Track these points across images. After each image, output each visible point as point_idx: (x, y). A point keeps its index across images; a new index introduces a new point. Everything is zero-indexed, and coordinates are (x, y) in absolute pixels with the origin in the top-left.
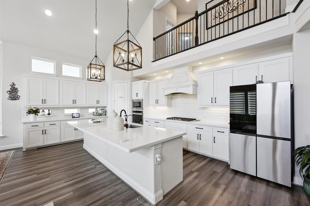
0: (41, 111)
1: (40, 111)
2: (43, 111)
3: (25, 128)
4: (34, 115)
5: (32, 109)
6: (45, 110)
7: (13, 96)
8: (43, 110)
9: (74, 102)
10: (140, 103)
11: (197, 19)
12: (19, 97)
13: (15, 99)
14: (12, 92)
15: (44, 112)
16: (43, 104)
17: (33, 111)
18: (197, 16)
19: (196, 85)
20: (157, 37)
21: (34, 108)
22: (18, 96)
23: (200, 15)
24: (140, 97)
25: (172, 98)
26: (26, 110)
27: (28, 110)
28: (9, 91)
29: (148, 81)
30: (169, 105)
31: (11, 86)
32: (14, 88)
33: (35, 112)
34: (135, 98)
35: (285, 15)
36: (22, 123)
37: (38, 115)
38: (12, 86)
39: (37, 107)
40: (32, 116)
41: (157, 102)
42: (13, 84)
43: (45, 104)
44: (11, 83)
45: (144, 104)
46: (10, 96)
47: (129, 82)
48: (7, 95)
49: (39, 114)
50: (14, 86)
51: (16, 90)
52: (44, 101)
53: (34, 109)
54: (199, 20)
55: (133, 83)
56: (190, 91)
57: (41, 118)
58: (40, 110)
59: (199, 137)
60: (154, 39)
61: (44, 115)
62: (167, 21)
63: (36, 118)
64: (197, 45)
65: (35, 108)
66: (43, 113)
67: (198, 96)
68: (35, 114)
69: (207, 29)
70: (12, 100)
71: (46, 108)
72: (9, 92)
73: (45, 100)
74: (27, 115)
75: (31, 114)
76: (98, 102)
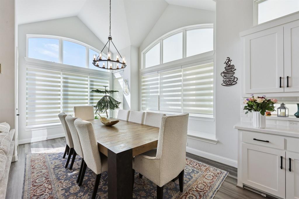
0: (277, 106)
1: (274, 105)
2: (283, 107)
3: (241, 140)
4: (258, 113)
5: (255, 101)
6: (286, 106)
7: (228, 80)
8: (283, 104)
12: (236, 80)
13: (231, 85)
14: (227, 73)
15: (285, 108)
16: (281, 90)
17: (258, 104)
21: (259, 97)
22: (235, 78)
26: (244, 103)
27: (247, 102)
28: (224, 72)
31: (225, 64)
32: (229, 66)
33: (261, 108)
36: (236, 128)
37: (269, 114)
38: (227, 64)
39: (268, 97)
40: (255, 115)
42: (228, 60)
43: (287, 89)
44: (225, 59)
46: (225, 80)
49: (272, 113)
50: (229, 62)
51: (232, 68)
52: (285, 82)
53: (259, 101)
57: (278, 122)
58: (273, 103)
61: (285, 116)
63: (263, 122)
65: (263, 98)
66: (283, 111)
68: (263, 113)
70: (227, 85)
71: (291, 100)
72: (223, 75)
73: (288, 77)
74: (247, 113)
75: (252, 111)
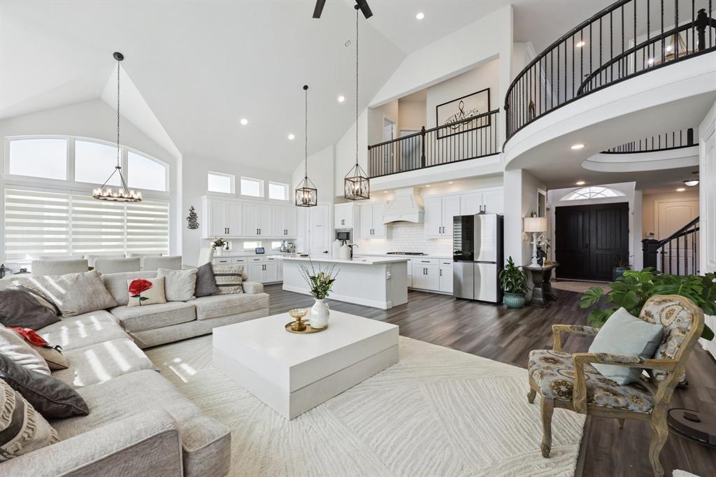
7: (192, 224)
9: (259, 232)
10: (348, 234)
11: (423, 136)
12: (198, 225)
13: (195, 228)
14: (192, 219)
16: (226, 235)
18: (423, 132)
19: (422, 212)
20: (373, 146)
21: (219, 239)
22: (197, 223)
23: (428, 131)
24: (348, 226)
25: (392, 228)
29: (359, 204)
30: (389, 237)
31: (189, 211)
32: (193, 213)
34: (339, 226)
35: (498, 153)
38: (191, 211)
41: (372, 232)
42: (192, 208)
43: (228, 235)
44: (190, 208)
45: (354, 236)
46: (190, 224)
47: (330, 204)
48: (187, 223)
50: (193, 211)
51: (195, 215)
52: (227, 231)
53: (220, 241)
54: (426, 137)
55: (336, 205)
56: (415, 219)
58: (223, 242)
59: (426, 271)
60: (369, 148)
62: (386, 119)
64: (424, 166)
67: (426, 225)
69: (438, 138)
70: (192, 228)
72: (188, 219)
73: (228, 229)
75: (217, 246)
76: (286, 232)
